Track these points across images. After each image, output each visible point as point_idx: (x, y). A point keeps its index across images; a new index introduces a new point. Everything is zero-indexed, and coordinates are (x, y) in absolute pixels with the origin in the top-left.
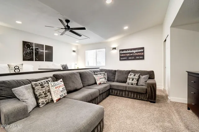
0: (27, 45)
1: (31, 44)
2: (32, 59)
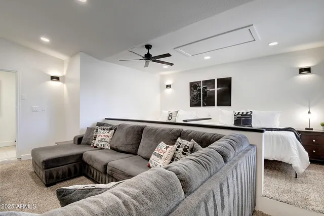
0: (193, 87)
1: (198, 84)
2: (198, 105)
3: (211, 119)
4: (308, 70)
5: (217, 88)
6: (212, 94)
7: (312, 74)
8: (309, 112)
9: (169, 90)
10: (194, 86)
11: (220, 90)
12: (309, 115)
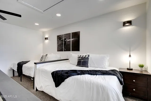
1: (61, 36)
3: (68, 59)
4: (130, 22)
5: (72, 39)
6: (69, 43)
7: (133, 26)
8: (130, 56)
9: (47, 41)
10: (59, 38)
11: (73, 40)
12: (130, 58)
